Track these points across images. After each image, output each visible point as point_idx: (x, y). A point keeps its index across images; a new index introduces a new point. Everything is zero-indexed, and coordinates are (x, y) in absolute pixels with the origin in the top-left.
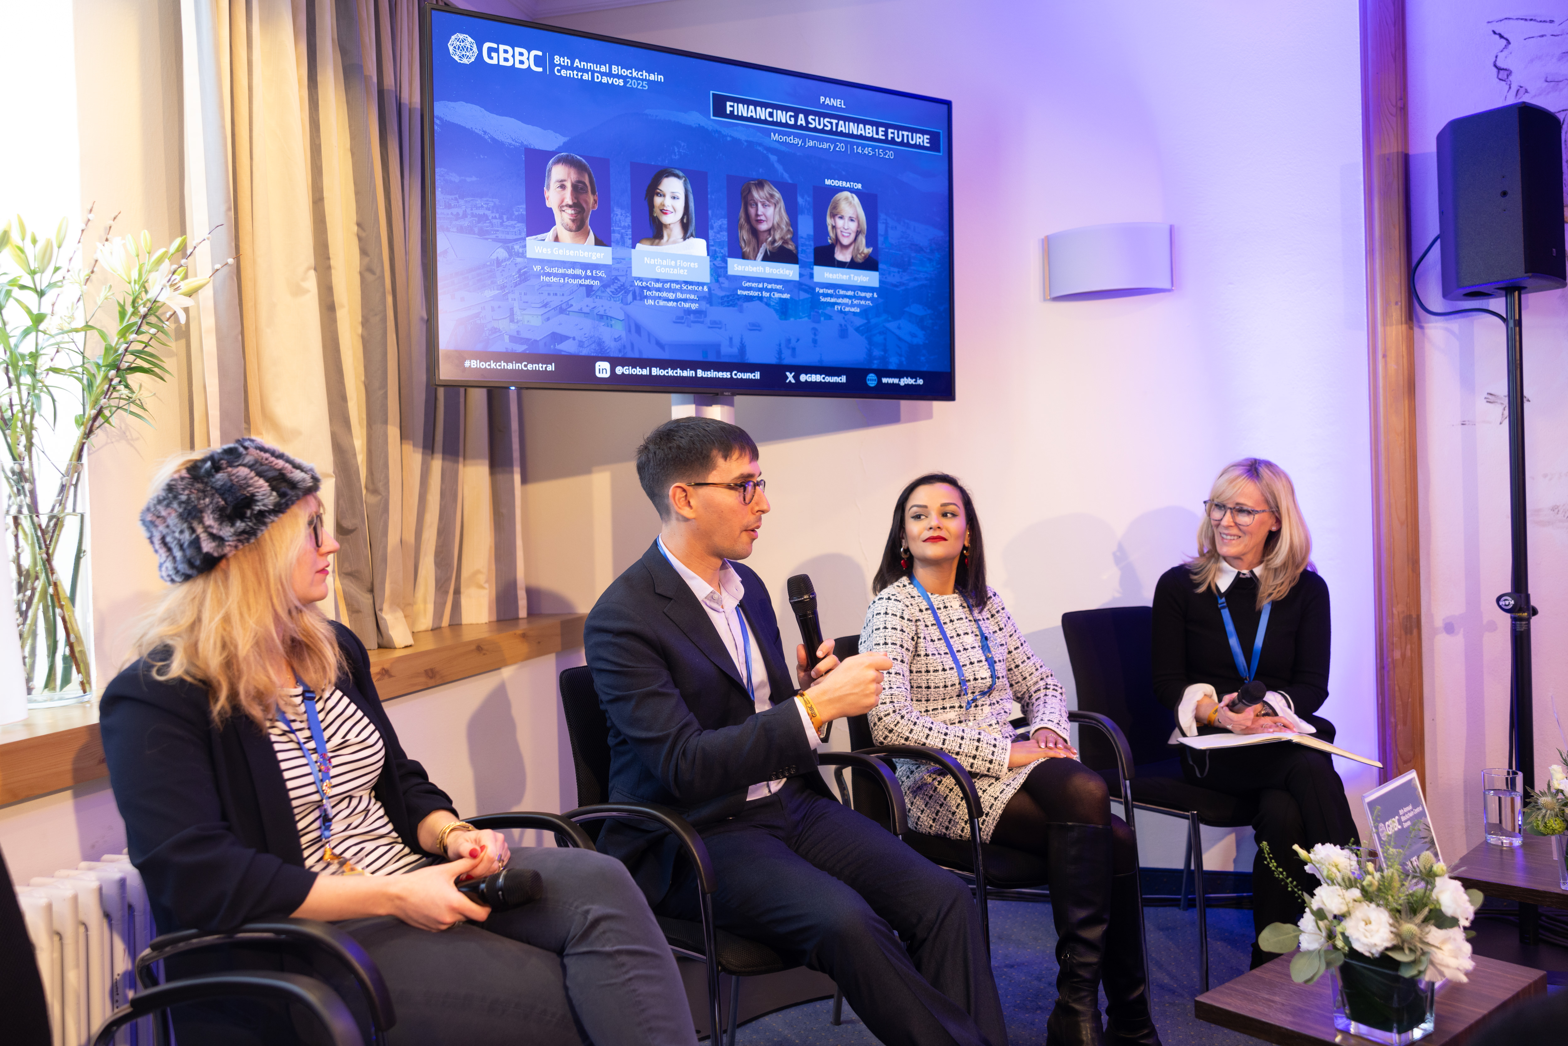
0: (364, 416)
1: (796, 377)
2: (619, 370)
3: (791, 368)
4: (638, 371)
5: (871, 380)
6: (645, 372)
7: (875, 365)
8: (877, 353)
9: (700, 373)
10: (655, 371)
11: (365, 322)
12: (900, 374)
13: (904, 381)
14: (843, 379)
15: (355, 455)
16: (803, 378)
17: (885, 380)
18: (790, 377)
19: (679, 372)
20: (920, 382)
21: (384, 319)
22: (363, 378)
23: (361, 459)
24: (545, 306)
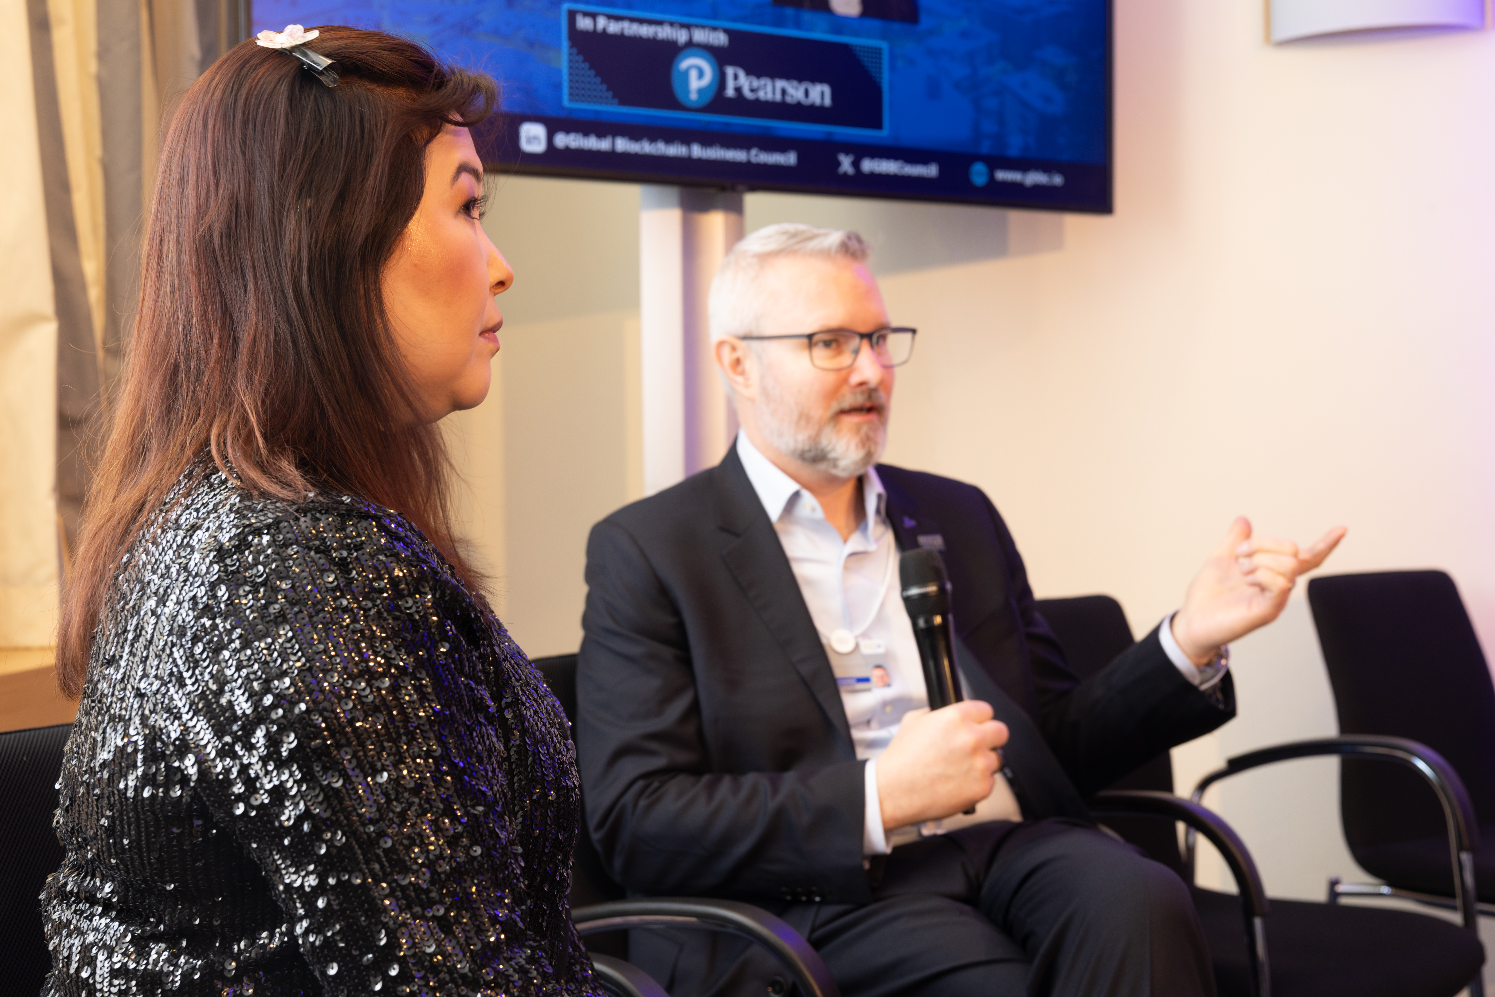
0: (101, 219)
1: (856, 164)
2: (562, 140)
3: (848, 148)
4: (592, 143)
5: (979, 174)
6: (603, 145)
7: (985, 148)
8: (989, 126)
9: (697, 151)
10: (622, 145)
11: (103, 53)
12: (1023, 165)
13: (1034, 178)
14: (931, 171)
15: (83, 288)
16: (868, 165)
17: (1002, 175)
18: (846, 164)
19: (660, 148)
20: (1058, 180)
21: (137, 48)
22: (98, 152)
23: (95, 294)
24: (436, 20)
